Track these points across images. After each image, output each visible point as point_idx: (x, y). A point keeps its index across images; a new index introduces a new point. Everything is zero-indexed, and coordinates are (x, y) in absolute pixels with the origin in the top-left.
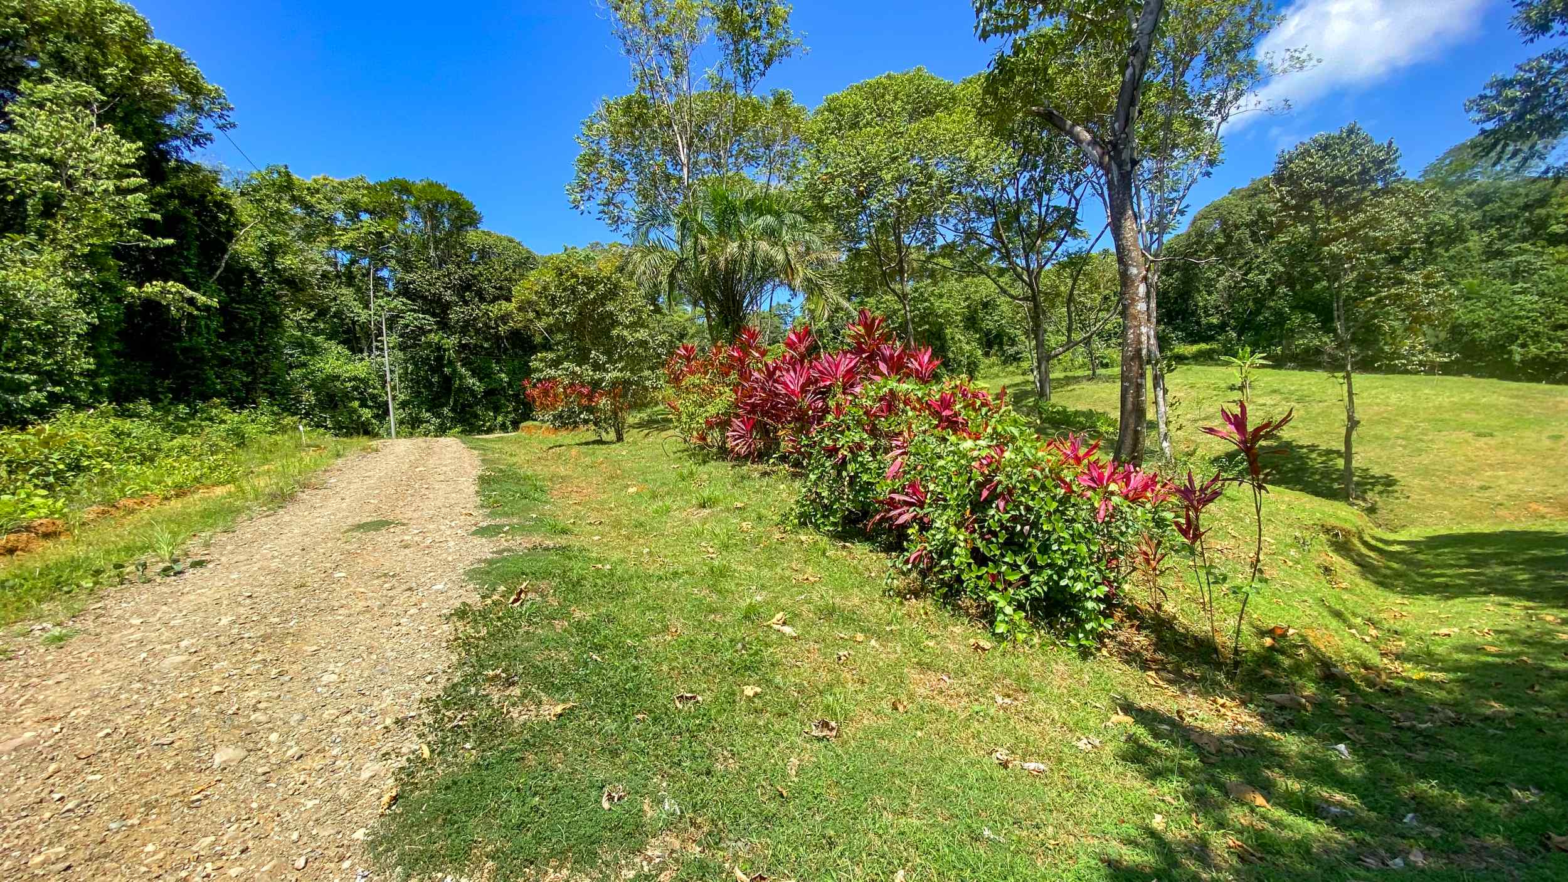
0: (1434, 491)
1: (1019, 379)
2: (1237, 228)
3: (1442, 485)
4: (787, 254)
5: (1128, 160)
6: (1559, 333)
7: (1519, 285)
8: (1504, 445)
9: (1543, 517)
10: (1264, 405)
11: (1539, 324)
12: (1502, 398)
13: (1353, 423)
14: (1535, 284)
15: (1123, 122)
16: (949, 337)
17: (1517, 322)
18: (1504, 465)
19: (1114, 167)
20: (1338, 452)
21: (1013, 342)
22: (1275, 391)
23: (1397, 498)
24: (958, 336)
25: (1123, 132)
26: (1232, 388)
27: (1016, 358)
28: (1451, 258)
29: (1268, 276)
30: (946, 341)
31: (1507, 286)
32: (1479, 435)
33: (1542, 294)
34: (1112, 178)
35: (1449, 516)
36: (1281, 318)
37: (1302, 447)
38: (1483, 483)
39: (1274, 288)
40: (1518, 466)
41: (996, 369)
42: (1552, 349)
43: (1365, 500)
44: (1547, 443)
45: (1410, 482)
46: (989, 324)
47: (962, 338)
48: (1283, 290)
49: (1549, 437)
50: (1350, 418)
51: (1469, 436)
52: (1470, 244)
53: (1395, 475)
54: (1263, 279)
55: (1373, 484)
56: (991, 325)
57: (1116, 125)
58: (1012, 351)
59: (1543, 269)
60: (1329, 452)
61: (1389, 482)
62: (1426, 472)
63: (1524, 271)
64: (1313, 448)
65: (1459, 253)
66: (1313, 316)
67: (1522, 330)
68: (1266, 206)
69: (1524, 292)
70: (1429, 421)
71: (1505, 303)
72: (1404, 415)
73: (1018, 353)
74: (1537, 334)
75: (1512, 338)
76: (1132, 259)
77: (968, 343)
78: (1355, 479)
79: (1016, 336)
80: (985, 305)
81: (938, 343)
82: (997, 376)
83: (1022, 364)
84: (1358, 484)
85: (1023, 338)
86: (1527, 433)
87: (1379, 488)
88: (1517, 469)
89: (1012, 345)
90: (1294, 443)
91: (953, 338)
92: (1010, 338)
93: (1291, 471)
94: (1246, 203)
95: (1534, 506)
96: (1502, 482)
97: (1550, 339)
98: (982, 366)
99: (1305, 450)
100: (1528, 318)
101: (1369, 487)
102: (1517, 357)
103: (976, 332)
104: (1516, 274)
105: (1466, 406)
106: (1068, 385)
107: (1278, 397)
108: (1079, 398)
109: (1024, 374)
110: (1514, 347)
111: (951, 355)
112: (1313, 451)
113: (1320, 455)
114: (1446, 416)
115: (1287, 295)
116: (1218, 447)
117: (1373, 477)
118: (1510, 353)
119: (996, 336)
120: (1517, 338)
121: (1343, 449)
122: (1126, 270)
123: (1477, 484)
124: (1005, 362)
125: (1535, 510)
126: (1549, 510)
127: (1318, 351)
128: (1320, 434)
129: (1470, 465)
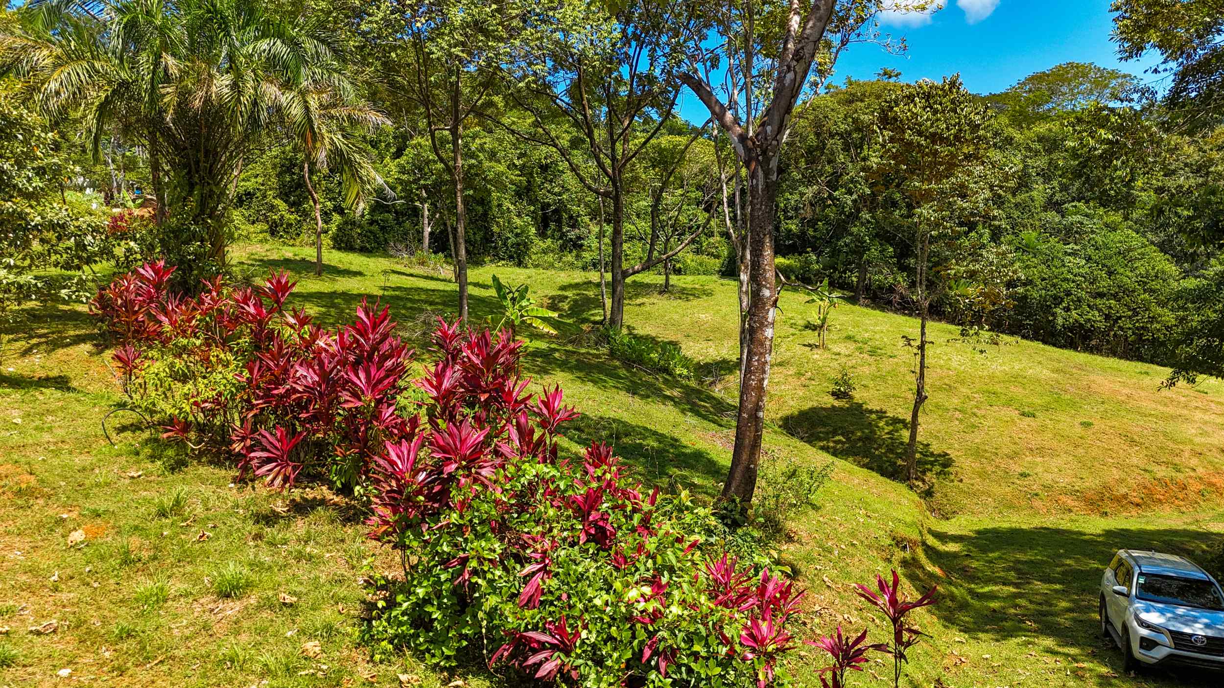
0: (983, 475)
1: (578, 277)
2: (832, 136)
3: (990, 469)
4: (307, 108)
5: (775, 169)
6: (1098, 301)
7: (1071, 246)
8: (1043, 428)
9: (1070, 511)
10: (839, 354)
11: (1082, 289)
12: (1045, 371)
13: (920, 398)
14: (1084, 247)
15: (776, 128)
16: (495, 203)
17: (1065, 285)
18: (1041, 451)
19: (760, 173)
20: (903, 421)
21: (574, 223)
22: (849, 338)
23: (953, 481)
24: (507, 204)
25: (775, 139)
26: (808, 326)
27: (576, 245)
28: (1017, 205)
29: (855, 196)
30: (490, 208)
31: (1060, 246)
32: (1023, 414)
33: (1089, 259)
34: (757, 185)
35: (993, 504)
36: (860, 249)
37: (871, 412)
38: (1024, 470)
39: (858, 211)
40: (1054, 453)
41: (550, 258)
42: (1090, 316)
43: (924, 481)
44: (1079, 430)
45: (964, 463)
46: (546, 194)
47: (512, 207)
48: (866, 215)
49: (1081, 424)
50: (919, 393)
51: (1015, 414)
52: (1034, 193)
53: (953, 454)
54: (849, 200)
55: (932, 463)
56: (550, 199)
57: (769, 128)
58: (572, 235)
59: (1093, 232)
60: (895, 421)
61: (945, 462)
62: (977, 453)
63: (1076, 232)
64: (881, 414)
65: (1024, 201)
66: (891, 249)
67: (1068, 293)
68: (862, 117)
69: (1074, 254)
70: (983, 392)
71: (1057, 263)
72: (962, 382)
73: (579, 238)
74: (1079, 300)
75: (1057, 300)
76: (765, 279)
77: (519, 215)
78: (918, 456)
79: (579, 215)
80: (544, 168)
81: (480, 209)
82: (552, 266)
83: (584, 254)
84: (919, 462)
85: (586, 219)
86: (1063, 417)
87: (938, 468)
88: (1052, 456)
89: (573, 226)
90: (865, 407)
91: (500, 206)
92: (571, 217)
93: (860, 439)
94: (843, 110)
95: (1063, 498)
96: (1040, 470)
97: (1089, 306)
98: (534, 250)
99: (874, 416)
100: (1073, 282)
101: (929, 466)
102: (1060, 321)
103: (531, 202)
104: (1069, 233)
105: (1016, 378)
106: (637, 296)
107: (852, 346)
108: (648, 317)
109: (584, 268)
110: (1058, 311)
111: (495, 229)
112: (880, 418)
113: (887, 424)
114: (998, 388)
115: (868, 222)
116: (792, 403)
117: (932, 454)
118: (1054, 315)
119: (556, 211)
120: (1062, 300)
121: (909, 419)
122: (759, 290)
123: (1020, 470)
124: (563, 248)
125: (1064, 503)
126: (1076, 504)
127: (891, 290)
128: (888, 397)
129: (1013, 447)
